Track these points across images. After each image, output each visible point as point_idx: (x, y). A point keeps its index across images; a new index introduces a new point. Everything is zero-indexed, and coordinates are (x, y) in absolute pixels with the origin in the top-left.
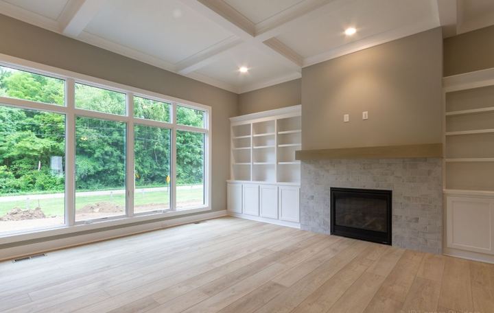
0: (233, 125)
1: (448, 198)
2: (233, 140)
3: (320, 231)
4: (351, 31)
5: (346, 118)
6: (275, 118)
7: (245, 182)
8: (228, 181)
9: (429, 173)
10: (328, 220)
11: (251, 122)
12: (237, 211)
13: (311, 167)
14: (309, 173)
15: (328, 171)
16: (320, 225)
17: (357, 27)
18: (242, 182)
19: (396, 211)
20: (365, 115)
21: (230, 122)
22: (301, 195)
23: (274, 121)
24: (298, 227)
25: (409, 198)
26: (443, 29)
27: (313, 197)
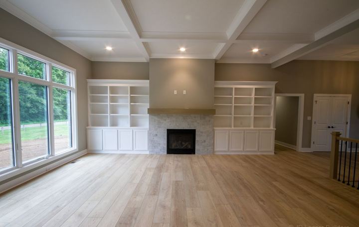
0: (89, 85)
1: (215, 132)
2: (90, 96)
3: (161, 153)
4: (183, 49)
5: (175, 92)
6: (129, 85)
7: (104, 127)
8: (87, 127)
9: (209, 121)
10: (166, 146)
11: (109, 85)
12: (98, 149)
13: (156, 118)
14: (155, 121)
15: (165, 120)
16: (161, 150)
17: (186, 47)
18: (102, 127)
19: (197, 138)
20: (185, 92)
21: (87, 83)
22: (150, 134)
23: (128, 87)
24: (148, 153)
25: (202, 132)
26: (216, 60)
27: (156, 135)
